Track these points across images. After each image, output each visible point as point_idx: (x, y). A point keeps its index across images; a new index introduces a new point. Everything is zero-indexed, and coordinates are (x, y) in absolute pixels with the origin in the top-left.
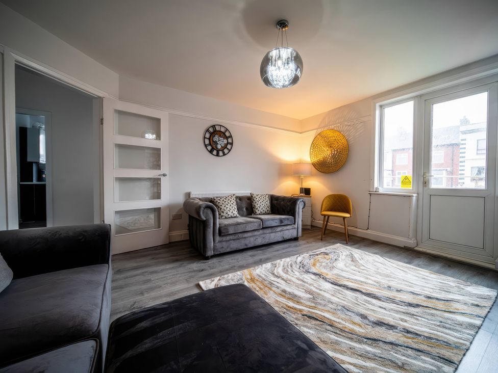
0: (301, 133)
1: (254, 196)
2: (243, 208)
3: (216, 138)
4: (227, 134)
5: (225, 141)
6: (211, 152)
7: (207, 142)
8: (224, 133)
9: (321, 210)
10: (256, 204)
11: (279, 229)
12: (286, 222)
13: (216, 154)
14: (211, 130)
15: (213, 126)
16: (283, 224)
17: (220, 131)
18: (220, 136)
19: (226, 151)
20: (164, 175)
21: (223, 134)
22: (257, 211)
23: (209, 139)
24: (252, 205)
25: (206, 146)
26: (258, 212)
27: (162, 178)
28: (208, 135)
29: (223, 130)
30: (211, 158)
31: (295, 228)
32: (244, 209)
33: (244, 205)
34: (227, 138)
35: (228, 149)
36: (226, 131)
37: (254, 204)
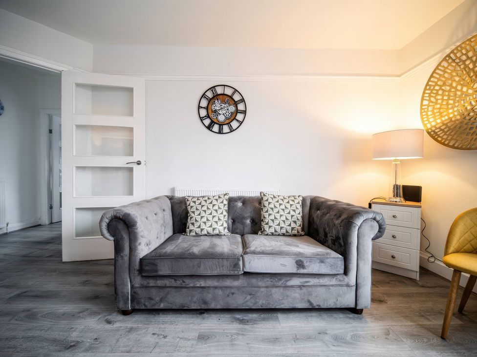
0: (399, 76)
1: (265, 199)
2: (244, 218)
3: (217, 105)
4: (237, 97)
5: (232, 109)
6: (209, 128)
7: (203, 113)
8: (231, 97)
9: (447, 247)
10: (266, 215)
11: (295, 281)
12: (314, 267)
13: (217, 131)
14: (210, 95)
15: (213, 88)
16: (302, 271)
17: (224, 94)
18: (223, 102)
19: (234, 124)
20: (139, 163)
21: (228, 99)
22: (266, 227)
23: (207, 108)
24: (260, 215)
25: (202, 119)
26: (269, 231)
27: (135, 167)
28: (204, 103)
29: (229, 92)
30: (211, 137)
31: (348, 285)
32: (248, 221)
33: (248, 213)
34: (236, 104)
35: (237, 120)
36: (233, 93)
37: (263, 213)
